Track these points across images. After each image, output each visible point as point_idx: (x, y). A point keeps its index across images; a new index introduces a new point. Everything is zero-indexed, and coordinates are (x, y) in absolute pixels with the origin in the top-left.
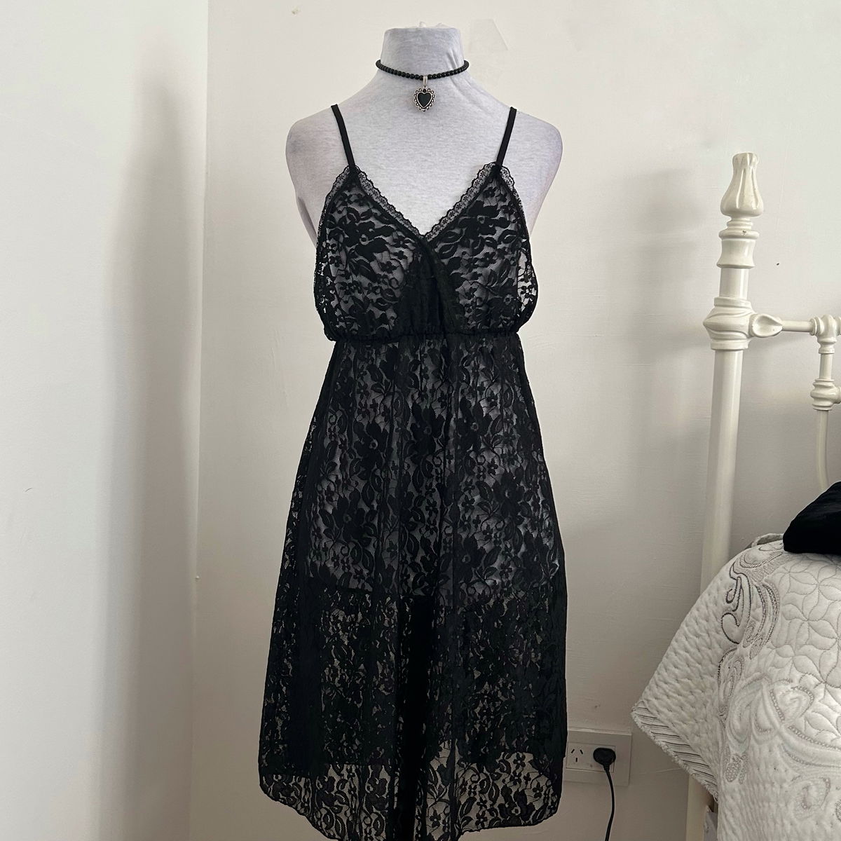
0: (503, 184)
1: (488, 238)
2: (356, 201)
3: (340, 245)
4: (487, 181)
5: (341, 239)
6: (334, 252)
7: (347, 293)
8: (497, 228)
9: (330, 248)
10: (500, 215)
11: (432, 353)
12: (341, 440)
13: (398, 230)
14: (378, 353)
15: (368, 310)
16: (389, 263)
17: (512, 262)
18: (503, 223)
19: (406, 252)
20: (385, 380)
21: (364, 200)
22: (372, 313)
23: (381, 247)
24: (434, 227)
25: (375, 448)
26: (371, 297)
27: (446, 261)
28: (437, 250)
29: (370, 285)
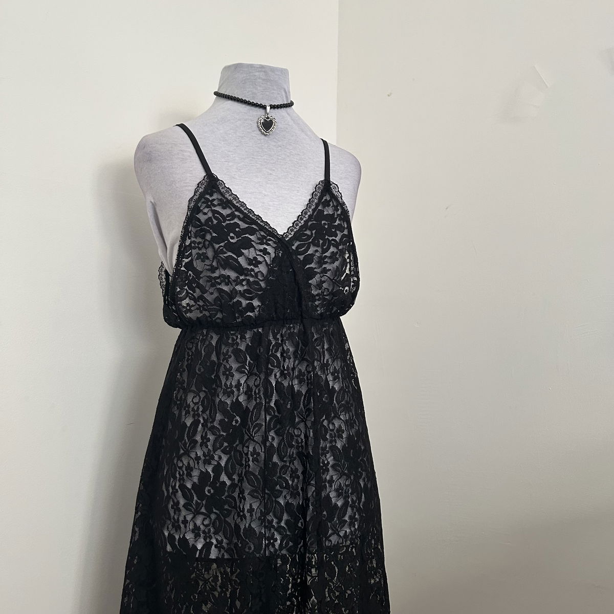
0: (334, 198)
1: (333, 240)
2: (219, 205)
3: (207, 243)
5: (208, 237)
6: (199, 249)
7: (212, 285)
8: (338, 232)
9: (197, 245)
10: (338, 221)
11: (292, 335)
13: (260, 230)
15: (235, 300)
16: (255, 258)
19: (270, 250)
20: (249, 362)
21: (226, 203)
22: (239, 303)
23: (248, 244)
24: (289, 228)
25: (237, 425)
26: (239, 288)
27: (301, 257)
28: (294, 248)
29: (238, 277)
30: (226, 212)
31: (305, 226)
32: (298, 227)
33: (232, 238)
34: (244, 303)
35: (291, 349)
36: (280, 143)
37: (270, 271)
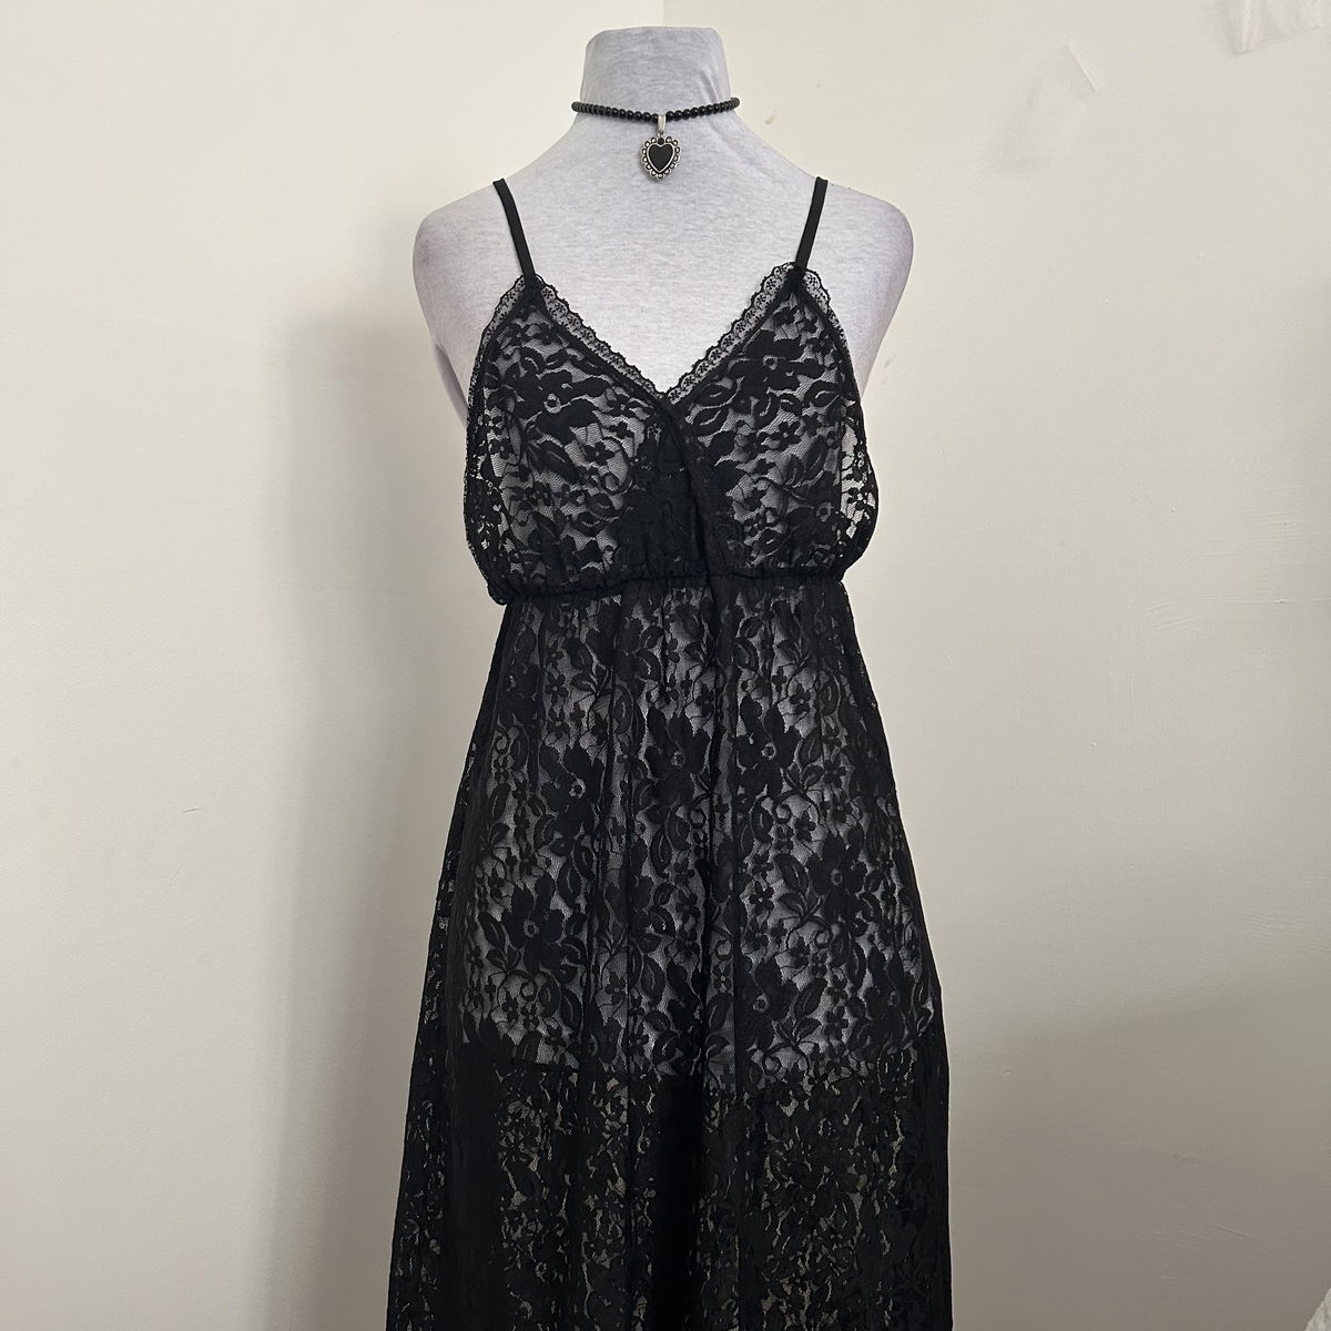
0: (809, 302)
1: (785, 396)
2: (536, 336)
3: (510, 418)
4: (781, 296)
5: (511, 407)
6: (497, 432)
7: (523, 507)
8: (800, 378)
9: (491, 424)
10: (806, 355)
11: (684, 611)
12: (517, 782)
13: (617, 384)
14: (582, 615)
15: (563, 536)
16: (600, 446)
17: (830, 442)
18: (812, 369)
19: (632, 425)
20: (597, 667)
21: (552, 333)
22: (571, 541)
23: (585, 416)
24: (683, 377)
25: (580, 796)
26: (568, 510)
27: (707, 440)
28: (689, 419)
29: (566, 488)
30: (546, 351)
31: (721, 371)
32: (703, 375)
33: (552, 404)
34: (581, 542)
35: (682, 643)
36: (692, 195)
37: (634, 472)
